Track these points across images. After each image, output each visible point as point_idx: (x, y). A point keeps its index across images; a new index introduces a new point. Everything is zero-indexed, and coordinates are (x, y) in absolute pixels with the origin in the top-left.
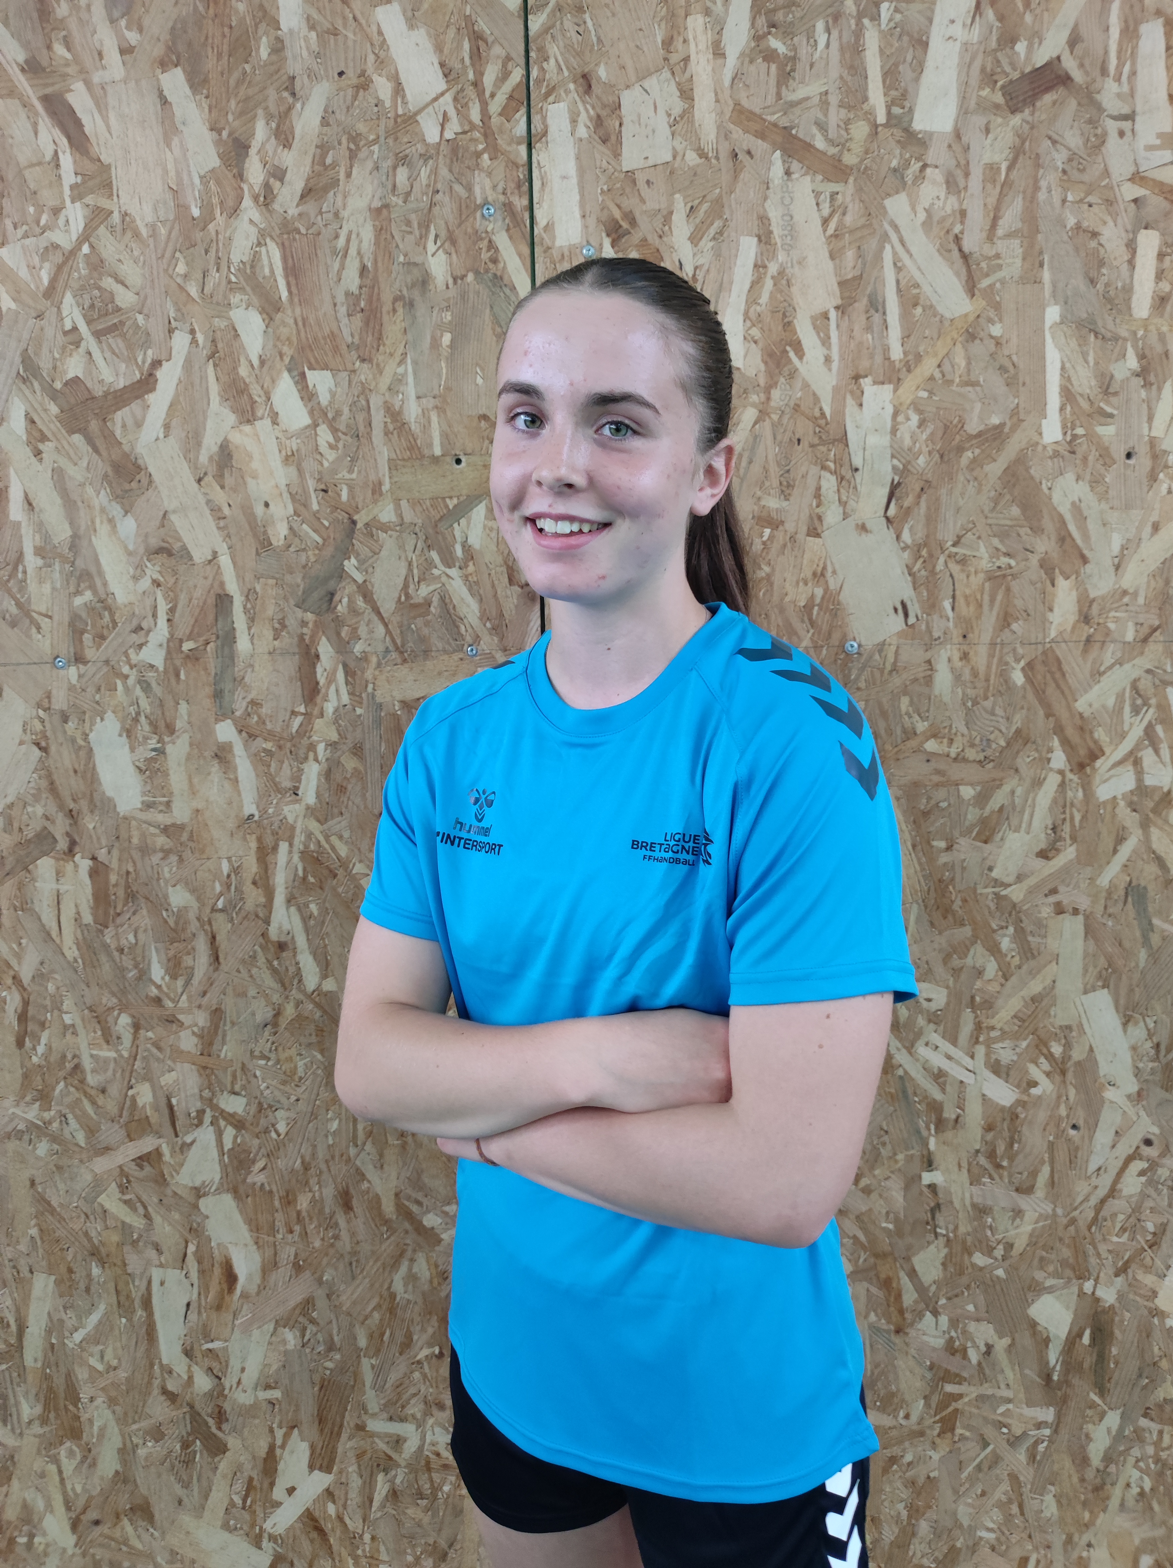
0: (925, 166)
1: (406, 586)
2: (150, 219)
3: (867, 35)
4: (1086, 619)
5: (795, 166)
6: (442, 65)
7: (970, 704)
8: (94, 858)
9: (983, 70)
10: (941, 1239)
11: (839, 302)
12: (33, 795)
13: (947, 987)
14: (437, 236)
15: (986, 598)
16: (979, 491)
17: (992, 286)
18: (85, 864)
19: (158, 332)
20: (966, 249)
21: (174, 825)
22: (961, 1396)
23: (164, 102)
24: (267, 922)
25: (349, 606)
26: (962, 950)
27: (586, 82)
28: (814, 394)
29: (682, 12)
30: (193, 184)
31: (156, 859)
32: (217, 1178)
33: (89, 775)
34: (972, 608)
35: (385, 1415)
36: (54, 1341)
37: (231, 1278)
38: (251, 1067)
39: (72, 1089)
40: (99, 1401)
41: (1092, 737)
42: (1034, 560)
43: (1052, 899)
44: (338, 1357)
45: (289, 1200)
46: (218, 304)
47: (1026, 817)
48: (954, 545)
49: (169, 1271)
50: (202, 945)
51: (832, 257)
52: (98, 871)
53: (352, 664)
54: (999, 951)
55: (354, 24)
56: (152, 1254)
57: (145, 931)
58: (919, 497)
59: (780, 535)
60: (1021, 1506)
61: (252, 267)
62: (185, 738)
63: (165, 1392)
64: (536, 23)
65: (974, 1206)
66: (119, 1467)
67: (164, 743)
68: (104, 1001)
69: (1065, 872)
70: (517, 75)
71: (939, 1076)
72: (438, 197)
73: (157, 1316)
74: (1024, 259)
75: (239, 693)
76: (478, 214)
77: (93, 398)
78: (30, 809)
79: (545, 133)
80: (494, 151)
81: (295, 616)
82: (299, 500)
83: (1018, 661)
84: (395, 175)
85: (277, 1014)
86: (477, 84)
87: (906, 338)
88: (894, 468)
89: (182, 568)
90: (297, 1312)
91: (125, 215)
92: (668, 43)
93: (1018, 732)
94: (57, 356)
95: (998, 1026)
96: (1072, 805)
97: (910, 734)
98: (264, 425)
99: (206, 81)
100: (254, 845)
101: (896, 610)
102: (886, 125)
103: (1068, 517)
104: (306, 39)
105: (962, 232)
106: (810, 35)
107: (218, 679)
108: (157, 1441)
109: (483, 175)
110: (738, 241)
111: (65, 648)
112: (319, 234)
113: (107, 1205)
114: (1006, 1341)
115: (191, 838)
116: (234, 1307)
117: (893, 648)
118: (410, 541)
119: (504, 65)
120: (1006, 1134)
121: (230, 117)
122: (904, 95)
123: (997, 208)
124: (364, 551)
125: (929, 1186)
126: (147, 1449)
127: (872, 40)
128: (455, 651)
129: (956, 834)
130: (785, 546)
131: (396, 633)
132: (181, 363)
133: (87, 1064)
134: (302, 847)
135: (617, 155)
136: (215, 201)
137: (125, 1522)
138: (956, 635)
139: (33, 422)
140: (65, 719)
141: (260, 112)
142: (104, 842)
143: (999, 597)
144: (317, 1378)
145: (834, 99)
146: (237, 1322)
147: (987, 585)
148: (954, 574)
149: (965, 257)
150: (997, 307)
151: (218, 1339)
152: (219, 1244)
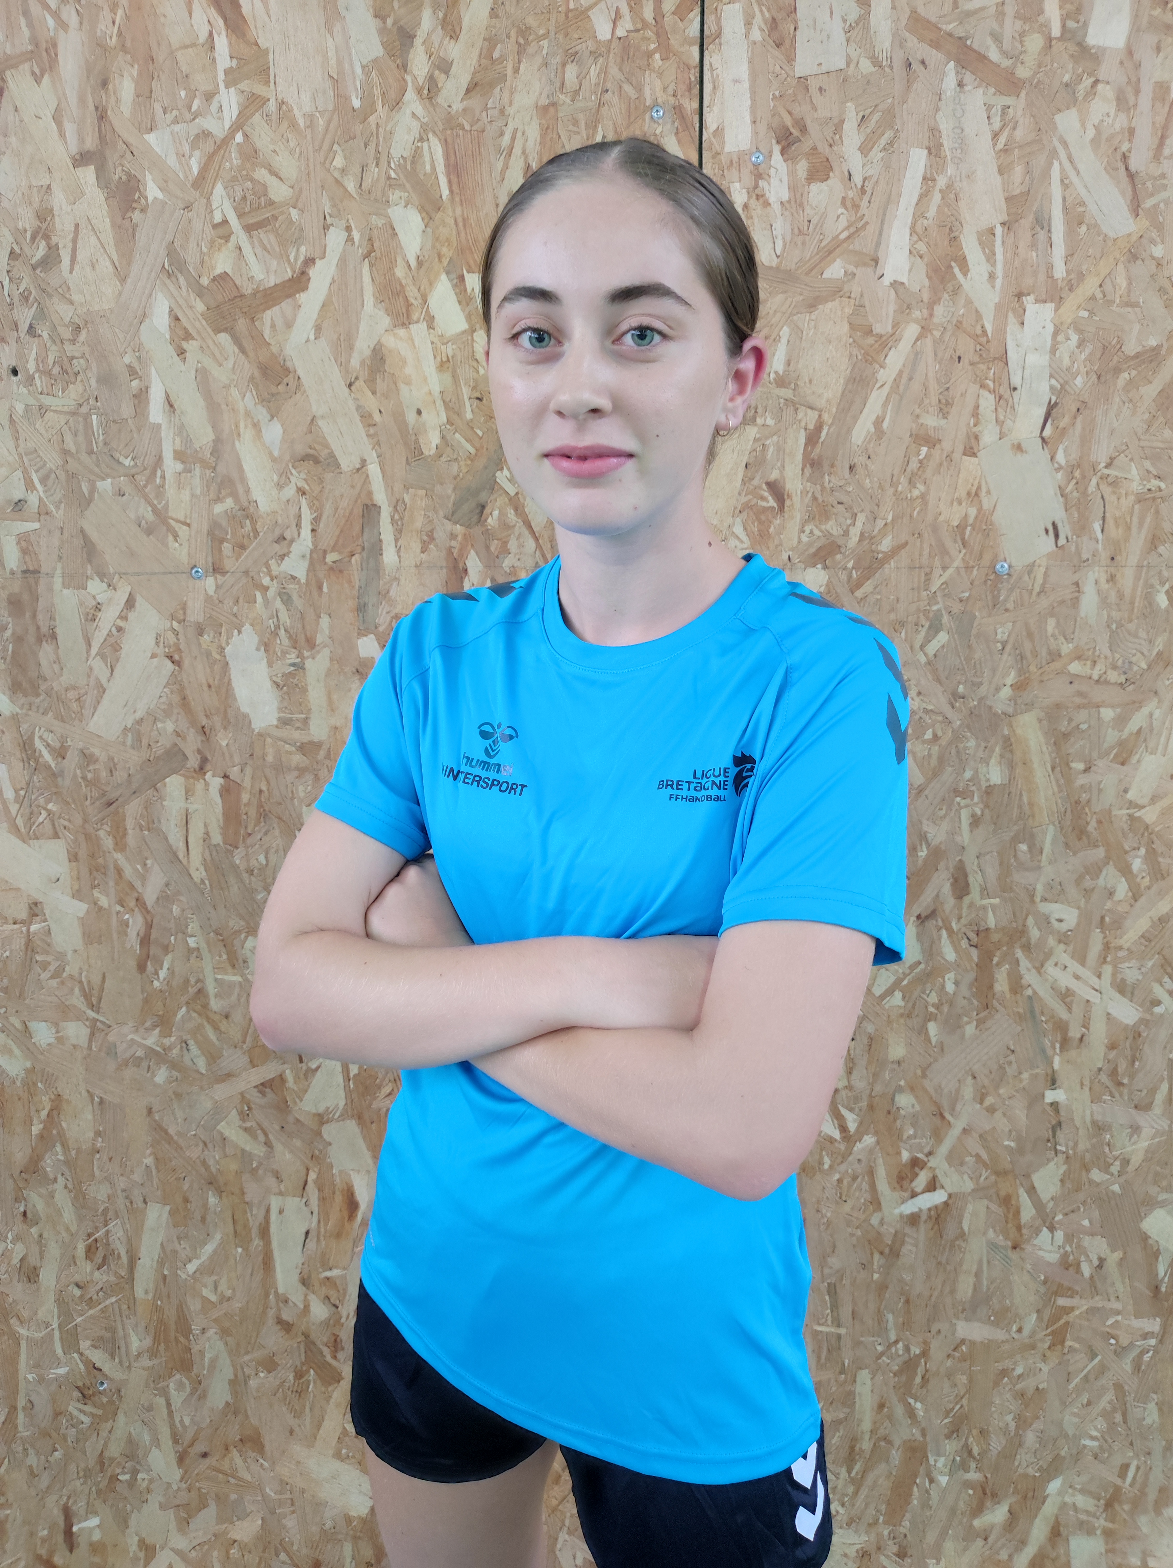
0: (1097, 82)
2: (308, 108)
5: (968, 77)
7: (1114, 626)
8: (226, 777)
10: (1060, 1155)
11: (1006, 218)
12: (164, 711)
13: (1079, 908)
15: (1135, 520)
16: (1134, 413)
17: (1156, 206)
18: (216, 783)
19: (311, 226)
20: (1133, 168)
21: (311, 743)
22: (1072, 1309)
25: (499, 519)
26: (1095, 870)
28: (977, 311)
30: (354, 73)
31: (290, 777)
32: (342, 1104)
33: (224, 690)
34: (1120, 531)
36: (166, 1272)
37: (352, 1205)
39: (194, 1015)
40: (211, 1332)
46: (376, 200)
47: (1163, 739)
48: (1106, 467)
49: (289, 1199)
51: (1001, 172)
52: (229, 790)
54: (1131, 872)
56: (271, 1181)
57: (277, 851)
58: (1075, 418)
59: (937, 453)
60: (1124, 1415)
61: (413, 163)
62: (326, 652)
63: (280, 1321)
65: (1094, 1123)
66: (229, 1398)
67: (303, 658)
68: (231, 924)
71: (1066, 996)
72: (608, 96)
73: (275, 1245)
75: (384, 608)
76: (647, 116)
77: (242, 296)
78: (160, 725)
79: (719, 35)
80: (666, 51)
81: (444, 529)
82: (452, 408)
83: (1163, 584)
84: (563, 73)
87: (1069, 257)
88: (1052, 388)
89: (328, 476)
91: (282, 103)
93: (1160, 654)
94: (204, 249)
95: (1126, 946)
97: (1055, 655)
98: (419, 330)
101: (1047, 531)
102: (1061, 38)
105: (1129, 151)
107: (362, 592)
108: (269, 1372)
109: (654, 75)
110: (908, 153)
111: (203, 558)
112: (483, 131)
113: (227, 1133)
114: (1118, 1255)
115: (328, 756)
116: (354, 1234)
117: (1043, 570)
120: (1128, 1052)
121: (396, 4)
122: (1079, 10)
123: (1165, 128)
125: (1052, 1104)
126: (260, 1380)
129: (1095, 755)
130: (941, 464)
131: (546, 547)
132: (335, 261)
133: (211, 988)
135: (790, 59)
136: (377, 92)
137: (235, 1453)
138: (1104, 556)
139: (178, 319)
140: (200, 632)
142: (237, 760)
143: (1148, 520)
145: (1010, 10)
147: (1137, 507)
148: (1106, 496)
149: (1131, 176)
150: (1160, 228)
151: (336, 1267)
152: (341, 1172)
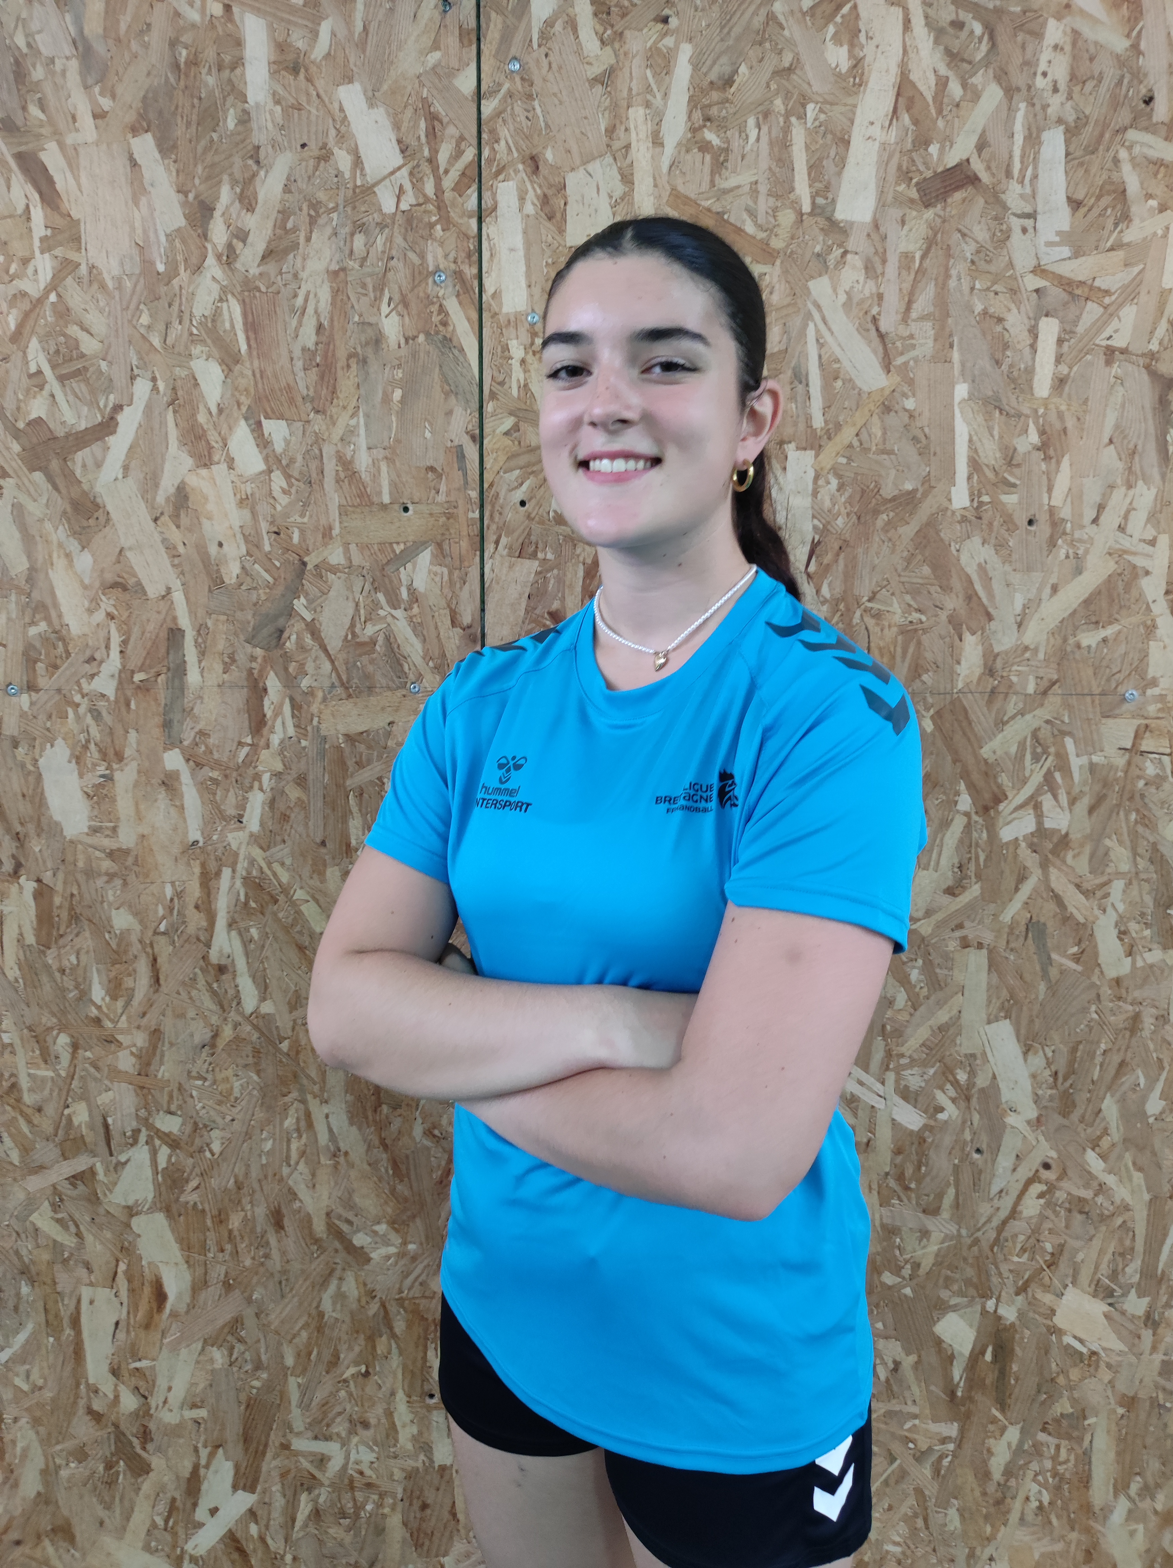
0: (846, 252)
1: (353, 625)
2: (116, 272)
3: (794, 132)
4: (990, 671)
6: (399, 142)
8: (39, 881)
9: (899, 168)
14: (390, 299)
15: (899, 650)
16: (893, 551)
17: (906, 364)
18: (29, 886)
19: (119, 376)
20: (883, 329)
21: (119, 850)
23: (134, 164)
24: (208, 945)
25: (297, 643)
27: (534, 163)
29: (624, 104)
30: (158, 241)
31: (100, 882)
32: (150, 1196)
33: (37, 800)
35: (310, 1434)
37: (160, 1296)
38: (187, 1087)
39: (8, 1108)
40: (23, 1421)
41: (996, 782)
42: (943, 616)
43: (958, 934)
44: (265, 1376)
45: (221, 1219)
46: (179, 354)
47: (935, 856)
48: (869, 601)
49: (100, 1289)
50: (143, 967)
52: (42, 893)
53: (298, 698)
54: (909, 982)
55: (317, 101)
56: (82, 1272)
57: (88, 952)
58: (838, 555)
60: (926, 1520)
61: (213, 321)
62: (134, 764)
63: (90, 1411)
64: (488, 107)
65: (883, 1226)
66: (41, 1488)
67: (112, 770)
68: (44, 1020)
69: (971, 907)
70: (470, 154)
71: (851, 1102)
72: (393, 263)
73: (85, 1335)
74: (935, 340)
75: (188, 723)
76: (430, 281)
77: (55, 438)
79: (495, 209)
80: (447, 223)
81: (244, 651)
82: (252, 541)
83: (927, 709)
84: (352, 241)
85: (216, 1036)
86: (432, 161)
87: (826, 408)
88: (815, 528)
89: (136, 603)
90: (226, 1330)
91: (92, 267)
92: (611, 131)
94: (21, 397)
95: (908, 1054)
96: (977, 845)
98: (220, 470)
99: (174, 147)
100: (197, 870)
102: (811, 214)
103: (975, 577)
104: (271, 112)
105: (879, 314)
106: (742, 130)
107: (168, 709)
108: (80, 1462)
109: (435, 244)
111: (18, 677)
112: (278, 292)
113: (39, 1224)
114: (913, 1358)
115: (136, 863)
116: (162, 1326)
118: (358, 583)
119: (458, 145)
120: (914, 1157)
121: (197, 181)
122: (827, 188)
123: (912, 293)
124: (312, 590)
126: (70, 1470)
127: (798, 136)
128: (398, 688)
131: (342, 669)
132: (141, 408)
133: (24, 1083)
134: (244, 873)
135: (561, 231)
136: (180, 258)
137: (47, 1543)
140: (15, 744)
141: (225, 178)
142: (49, 864)
143: (911, 650)
144: (243, 1397)
145: (763, 189)
146: (165, 1341)
147: (900, 638)
148: (870, 628)
149: (882, 336)
150: (911, 382)
151: (146, 1358)
152: (149, 1263)
